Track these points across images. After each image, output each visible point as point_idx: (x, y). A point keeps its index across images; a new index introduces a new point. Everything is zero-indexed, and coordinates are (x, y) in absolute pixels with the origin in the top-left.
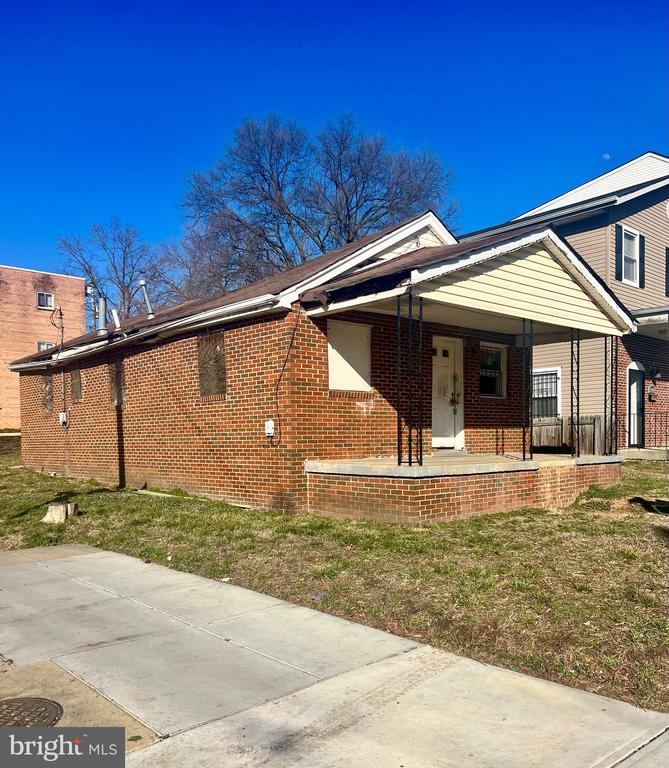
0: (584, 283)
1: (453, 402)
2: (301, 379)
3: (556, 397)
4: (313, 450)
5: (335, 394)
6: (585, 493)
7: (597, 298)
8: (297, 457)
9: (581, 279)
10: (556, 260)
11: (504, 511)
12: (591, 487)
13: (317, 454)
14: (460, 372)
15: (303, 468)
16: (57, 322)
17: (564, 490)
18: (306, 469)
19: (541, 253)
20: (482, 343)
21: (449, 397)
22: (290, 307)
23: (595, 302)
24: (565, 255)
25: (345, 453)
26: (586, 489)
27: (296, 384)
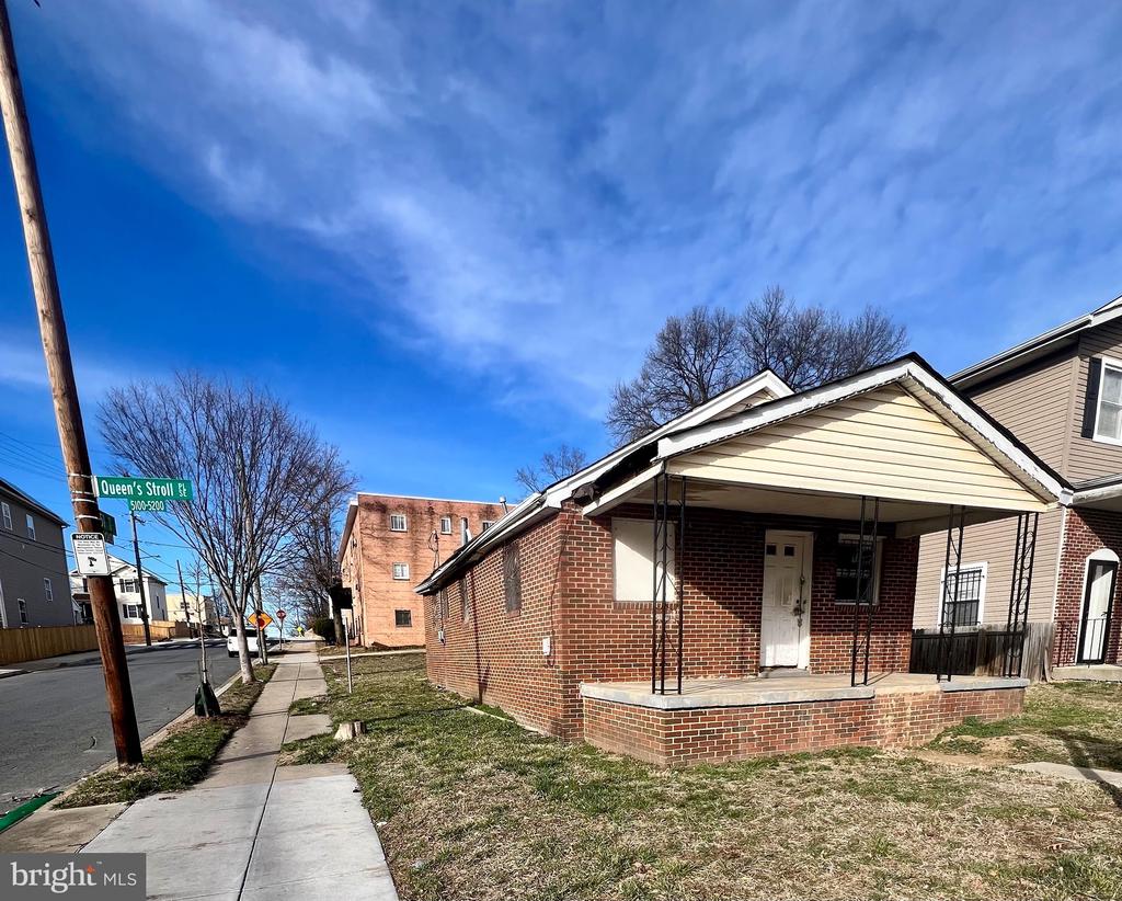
0: (977, 438)
1: (798, 611)
2: (575, 590)
3: (978, 601)
4: (591, 671)
5: (620, 607)
6: (952, 729)
7: (1000, 458)
8: (571, 679)
9: (970, 432)
10: (929, 408)
11: (811, 750)
12: (965, 721)
13: (598, 676)
14: (808, 575)
15: (578, 691)
16: (434, 546)
17: (917, 723)
18: (582, 693)
19: (900, 399)
20: (842, 536)
21: (792, 604)
22: (560, 506)
23: (998, 465)
24: (939, 398)
25: (635, 675)
26: (957, 722)
27: (569, 596)
